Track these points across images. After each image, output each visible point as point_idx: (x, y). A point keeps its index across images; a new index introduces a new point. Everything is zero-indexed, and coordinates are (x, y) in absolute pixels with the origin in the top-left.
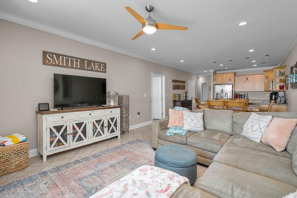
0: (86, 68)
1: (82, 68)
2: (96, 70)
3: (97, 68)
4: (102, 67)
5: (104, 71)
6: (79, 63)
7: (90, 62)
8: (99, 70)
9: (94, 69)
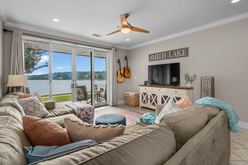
0: (170, 57)
1: (168, 58)
2: (178, 56)
3: (179, 54)
4: (183, 52)
5: (186, 55)
6: (165, 55)
7: (172, 52)
8: (181, 55)
9: (176, 56)
